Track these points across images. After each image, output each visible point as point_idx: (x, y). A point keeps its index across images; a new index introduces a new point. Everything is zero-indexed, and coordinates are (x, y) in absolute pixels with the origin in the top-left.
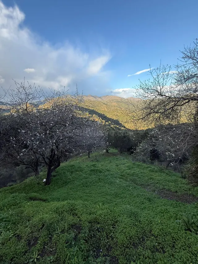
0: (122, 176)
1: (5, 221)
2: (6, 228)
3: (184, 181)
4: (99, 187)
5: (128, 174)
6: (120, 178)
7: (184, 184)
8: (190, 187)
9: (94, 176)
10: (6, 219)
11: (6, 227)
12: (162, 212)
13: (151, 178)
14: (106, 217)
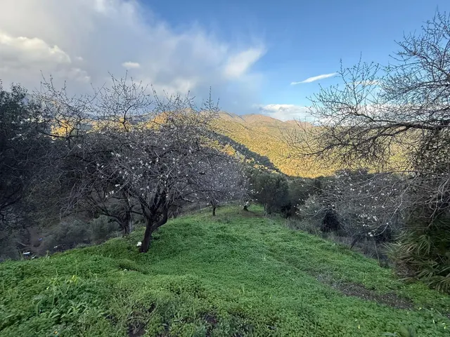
0: (271, 251)
1: (88, 291)
2: (91, 302)
3: (386, 272)
4: (231, 265)
5: (283, 250)
6: (269, 255)
7: (387, 276)
8: (400, 283)
9: (222, 246)
10: (90, 289)
11: (90, 300)
12: (355, 315)
13: (324, 261)
14: (257, 310)
